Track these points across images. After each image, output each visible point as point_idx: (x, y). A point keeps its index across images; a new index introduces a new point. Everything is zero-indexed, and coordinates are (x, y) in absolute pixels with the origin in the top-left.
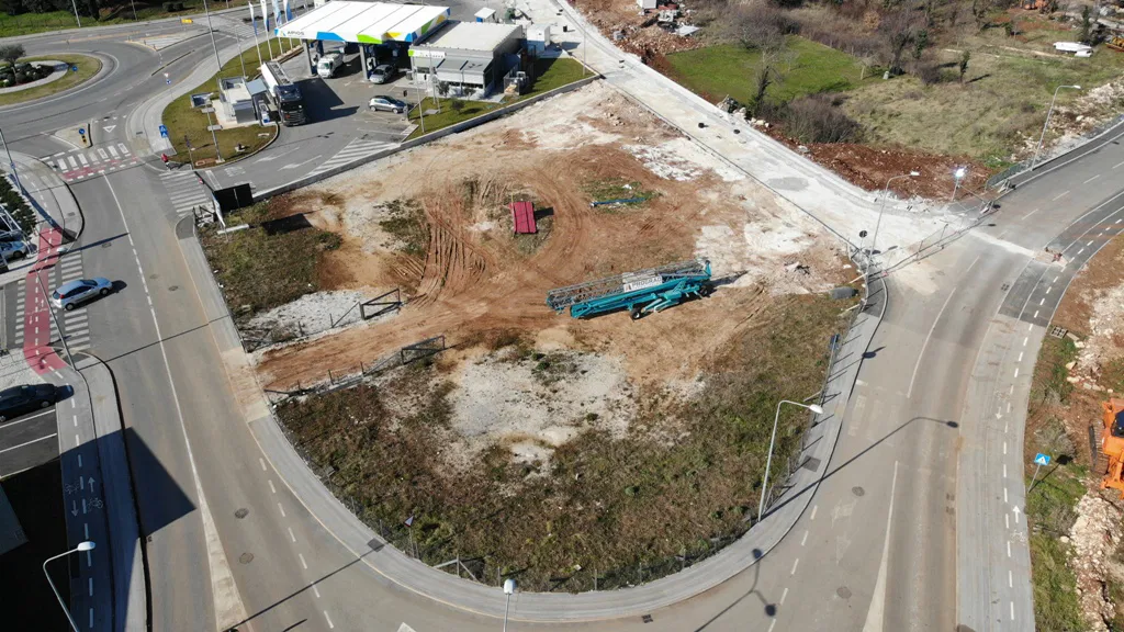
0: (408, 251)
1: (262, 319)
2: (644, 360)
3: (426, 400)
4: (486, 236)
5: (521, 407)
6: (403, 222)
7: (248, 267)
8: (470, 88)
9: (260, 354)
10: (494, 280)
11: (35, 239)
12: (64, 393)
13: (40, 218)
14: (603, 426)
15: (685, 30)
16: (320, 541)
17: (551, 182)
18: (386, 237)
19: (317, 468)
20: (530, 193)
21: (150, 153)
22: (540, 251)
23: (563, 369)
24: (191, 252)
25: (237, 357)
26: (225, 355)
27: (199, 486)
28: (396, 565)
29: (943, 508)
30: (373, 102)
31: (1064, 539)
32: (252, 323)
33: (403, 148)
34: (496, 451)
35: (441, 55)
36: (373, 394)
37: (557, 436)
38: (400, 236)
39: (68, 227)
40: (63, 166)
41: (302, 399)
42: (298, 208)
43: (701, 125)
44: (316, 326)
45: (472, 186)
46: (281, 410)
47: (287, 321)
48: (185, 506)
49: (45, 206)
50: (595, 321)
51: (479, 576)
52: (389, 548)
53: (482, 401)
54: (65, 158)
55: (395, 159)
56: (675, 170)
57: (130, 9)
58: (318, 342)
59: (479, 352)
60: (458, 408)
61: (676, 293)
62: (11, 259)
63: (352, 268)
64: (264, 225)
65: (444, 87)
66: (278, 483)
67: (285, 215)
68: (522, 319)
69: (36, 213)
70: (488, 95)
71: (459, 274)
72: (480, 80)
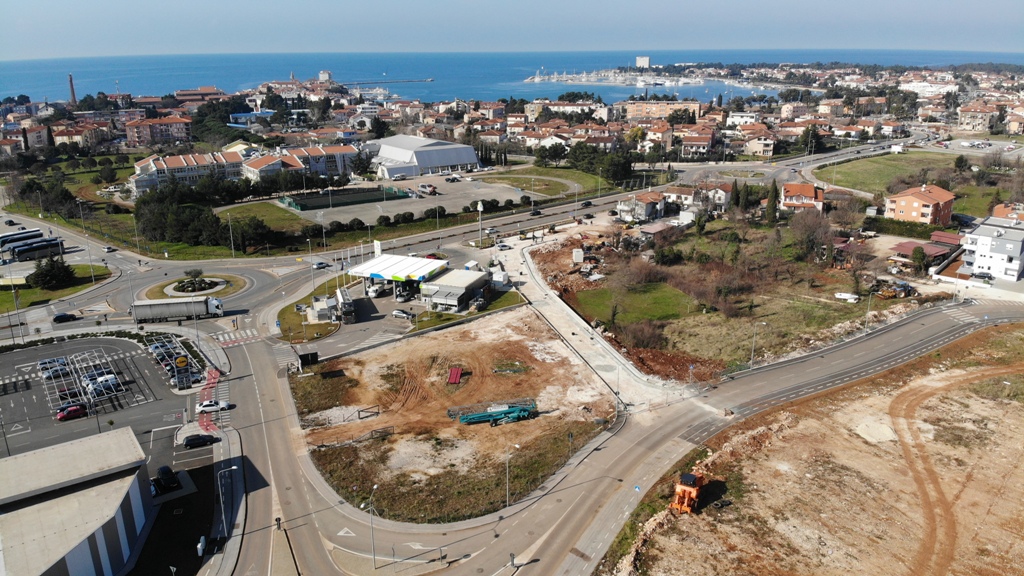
0: (391, 389)
1: (311, 416)
2: (488, 445)
3: (378, 454)
4: (433, 384)
5: (421, 460)
6: (392, 375)
7: (310, 393)
8: (448, 307)
9: (308, 430)
10: (429, 405)
11: (206, 374)
12: (218, 440)
13: (208, 364)
14: (456, 469)
15: (595, 276)
16: (318, 499)
17: (477, 358)
18: (382, 382)
19: (323, 475)
20: (463, 364)
21: (269, 335)
22: (457, 392)
23: (447, 445)
24: (284, 384)
25: (297, 430)
26: (292, 430)
27: (272, 478)
28: (348, 509)
29: (594, 510)
30: (394, 313)
31: (640, 524)
32: (307, 417)
33: (404, 338)
34: (404, 475)
35: (437, 288)
36: (355, 450)
37: (433, 472)
38: (388, 382)
39: (223, 369)
40: (221, 338)
41: (323, 449)
42: (341, 366)
43: (573, 334)
44: (337, 420)
45: (434, 359)
46: (313, 453)
47: (323, 417)
48: (265, 484)
49: (211, 358)
50: (472, 426)
51: (380, 515)
52: (347, 504)
53: (404, 456)
54: (223, 335)
55: (398, 343)
56: (547, 356)
57: (266, 248)
58: (336, 427)
59: (410, 436)
60: (392, 458)
61: (515, 415)
62: (194, 382)
63: (361, 396)
64: (322, 374)
65: (435, 306)
66: (306, 479)
67: (333, 369)
68: (436, 423)
69: (206, 361)
70: (459, 311)
71: (412, 401)
72: (456, 303)
